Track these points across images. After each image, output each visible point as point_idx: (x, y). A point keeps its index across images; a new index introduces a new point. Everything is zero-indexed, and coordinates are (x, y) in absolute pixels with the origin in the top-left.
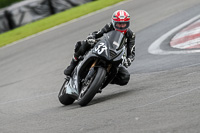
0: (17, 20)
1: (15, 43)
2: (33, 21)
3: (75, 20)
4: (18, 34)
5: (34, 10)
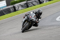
0: (17, 9)
2: (22, 9)
5: (22, 6)
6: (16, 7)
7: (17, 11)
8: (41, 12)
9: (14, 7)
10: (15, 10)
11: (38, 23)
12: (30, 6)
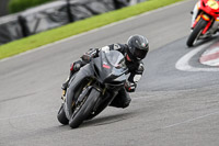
0: (31, 26)
1: (29, 52)
2: (50, 29)
3: (96, 30)
4: (33, 42)
5: (51, 17)
6: (29, 19)
7: (34, 33)
8: (143, 45)
9: (22, 22)
10: (25, 32)
11: (133, 90)
12: (79, 16)
